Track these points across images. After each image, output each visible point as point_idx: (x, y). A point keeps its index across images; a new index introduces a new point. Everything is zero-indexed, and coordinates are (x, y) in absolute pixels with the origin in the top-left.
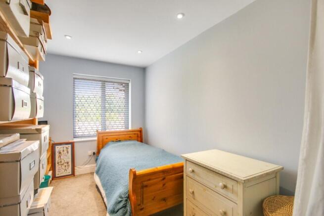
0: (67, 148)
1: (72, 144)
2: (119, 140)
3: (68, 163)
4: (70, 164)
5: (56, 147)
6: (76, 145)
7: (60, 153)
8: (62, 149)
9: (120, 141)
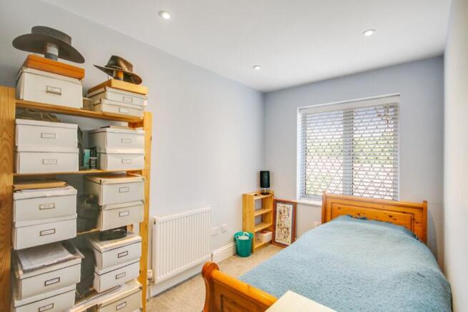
0: (288, 209)
1: (295, 205)
2: (362, 216)
3: (288, 229)
4: (290, 231)
5: (278, 204)
6: (299, 208)
7: (281, 213)
8: (282, 209)
9: (364, 219)
